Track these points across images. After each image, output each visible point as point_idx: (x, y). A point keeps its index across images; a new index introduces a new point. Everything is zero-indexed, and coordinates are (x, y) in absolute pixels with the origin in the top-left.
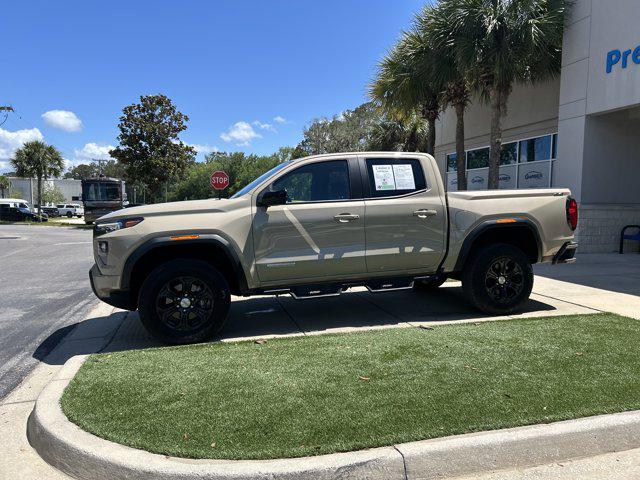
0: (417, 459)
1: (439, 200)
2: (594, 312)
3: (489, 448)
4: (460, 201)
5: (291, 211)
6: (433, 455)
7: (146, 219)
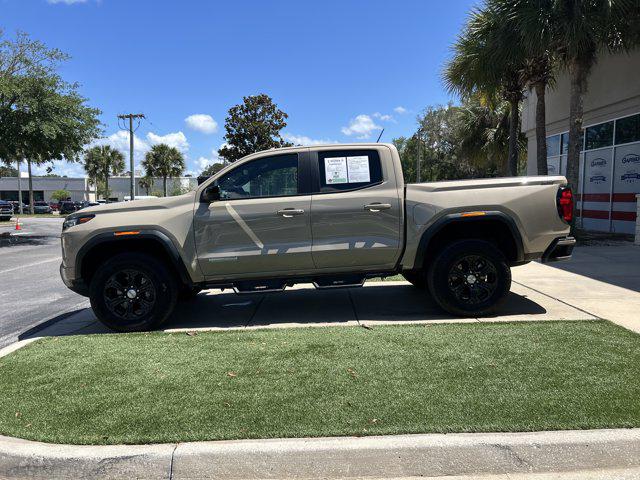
0: (187, 459)
1: (395, 193)
2: (591, 318)
3: (268, 456)
4: (419, 193)
5: (234, 207)
6: (204, 456)
7: (97, 216)
